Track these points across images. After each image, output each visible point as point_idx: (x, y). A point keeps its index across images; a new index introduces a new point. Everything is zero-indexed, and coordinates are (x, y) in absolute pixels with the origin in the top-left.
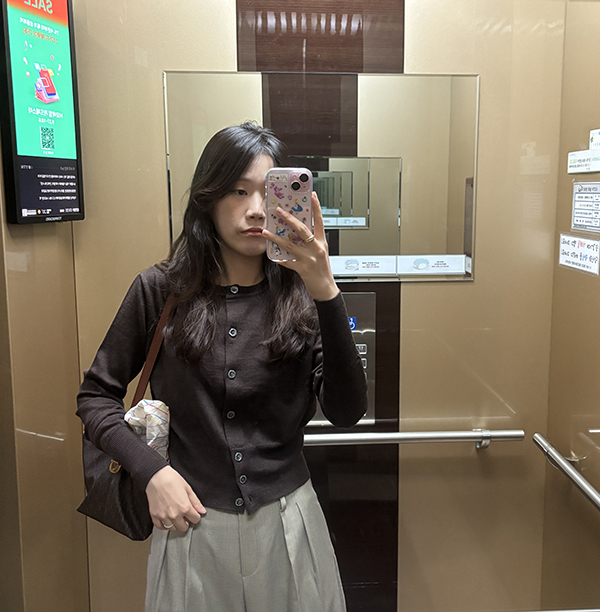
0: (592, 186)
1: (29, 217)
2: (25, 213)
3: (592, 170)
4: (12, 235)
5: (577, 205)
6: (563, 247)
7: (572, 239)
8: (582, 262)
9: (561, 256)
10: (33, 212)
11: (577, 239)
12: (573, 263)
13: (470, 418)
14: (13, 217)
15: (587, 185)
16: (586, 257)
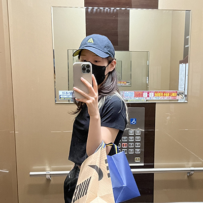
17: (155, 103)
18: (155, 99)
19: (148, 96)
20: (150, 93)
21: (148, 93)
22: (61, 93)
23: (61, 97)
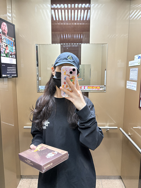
0: (135, 69)
1: (4, 77)
3: (135, 65)
5: (131, 74)
6: (127, 84)
7: (130, 82)
8: (132, 88)
9: (127, 86)
11: (131, 82)
12: (130, 88)
14: (1, 77)
15: (134, 69)
16: (133, 86)
17: (88, 92)
18: (88, 90)
19: (84, 88)
20: (85, 87)
21: (84, 87)
22: (40, 87)
23: (40, 89)
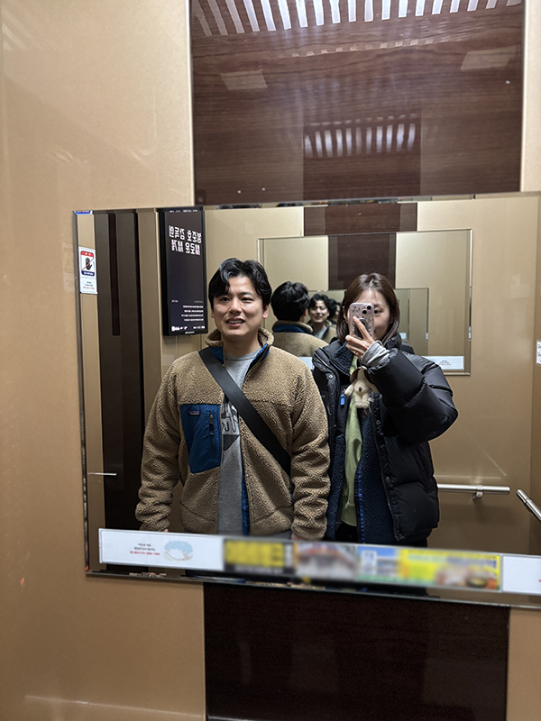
1: (176, 331)
2: (174, 329)
4: (166, 342)
6: (538, 350)
10: (178, 329)
13: (469, 477)
14: (167, 332)
